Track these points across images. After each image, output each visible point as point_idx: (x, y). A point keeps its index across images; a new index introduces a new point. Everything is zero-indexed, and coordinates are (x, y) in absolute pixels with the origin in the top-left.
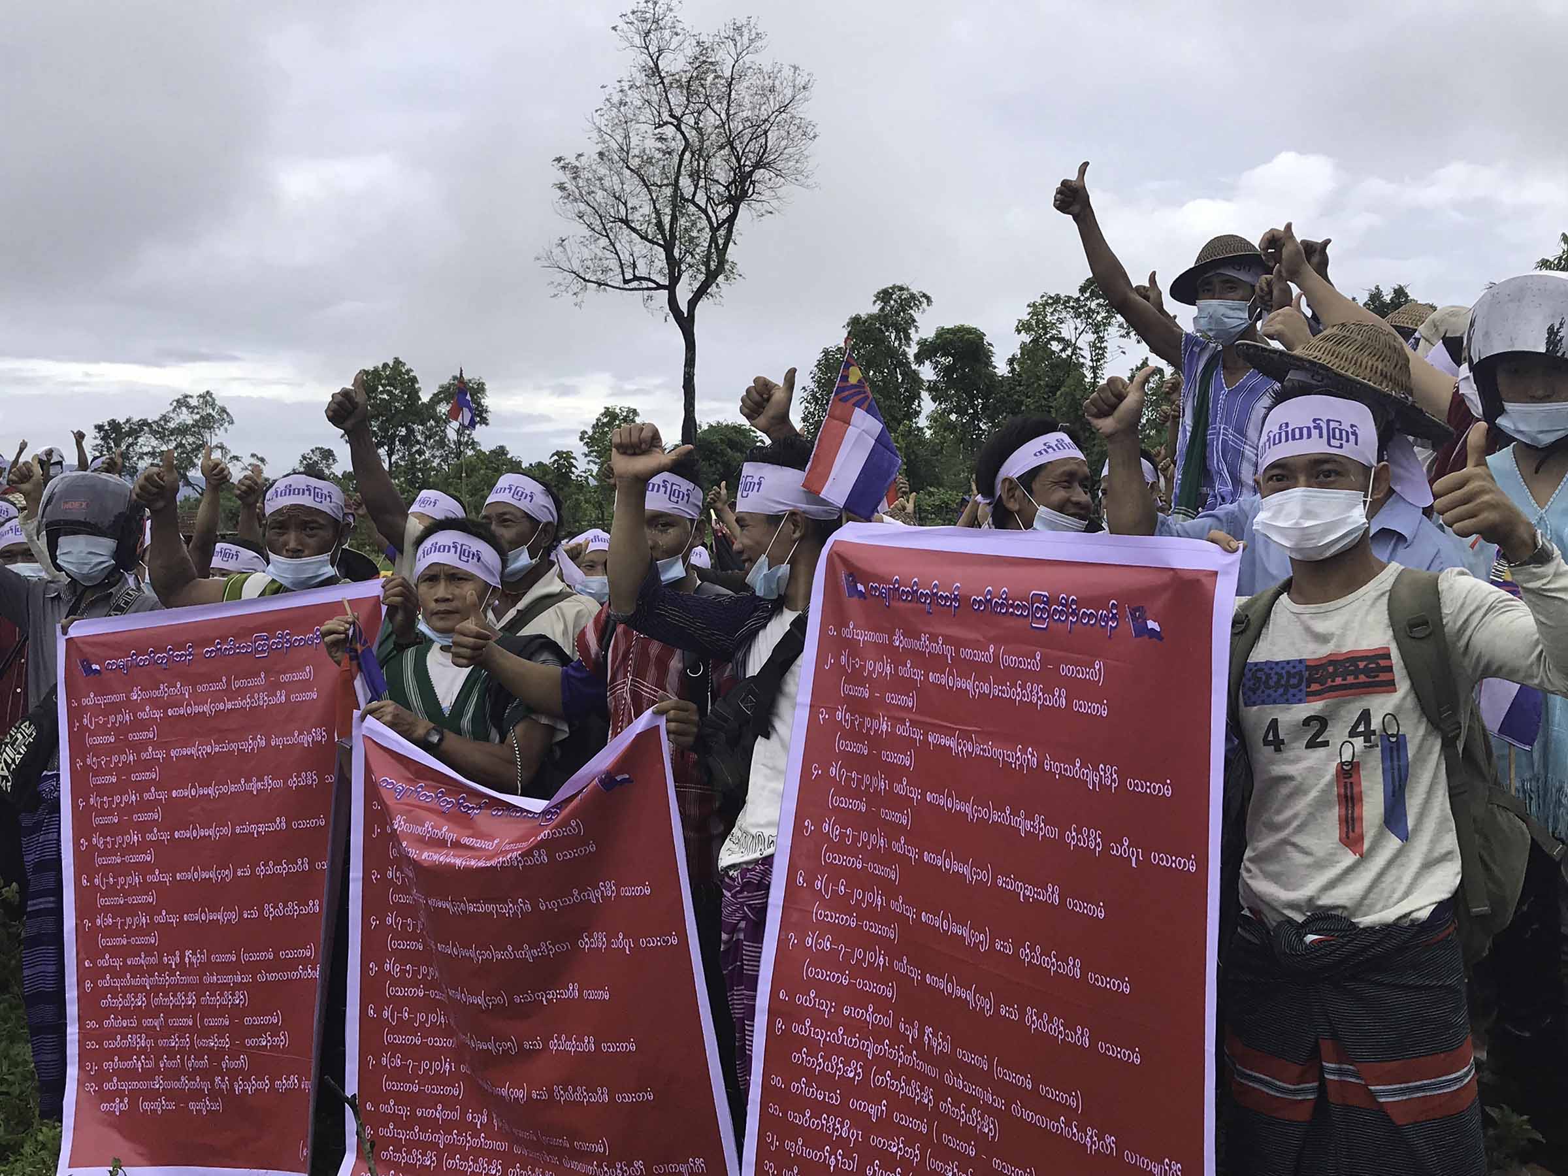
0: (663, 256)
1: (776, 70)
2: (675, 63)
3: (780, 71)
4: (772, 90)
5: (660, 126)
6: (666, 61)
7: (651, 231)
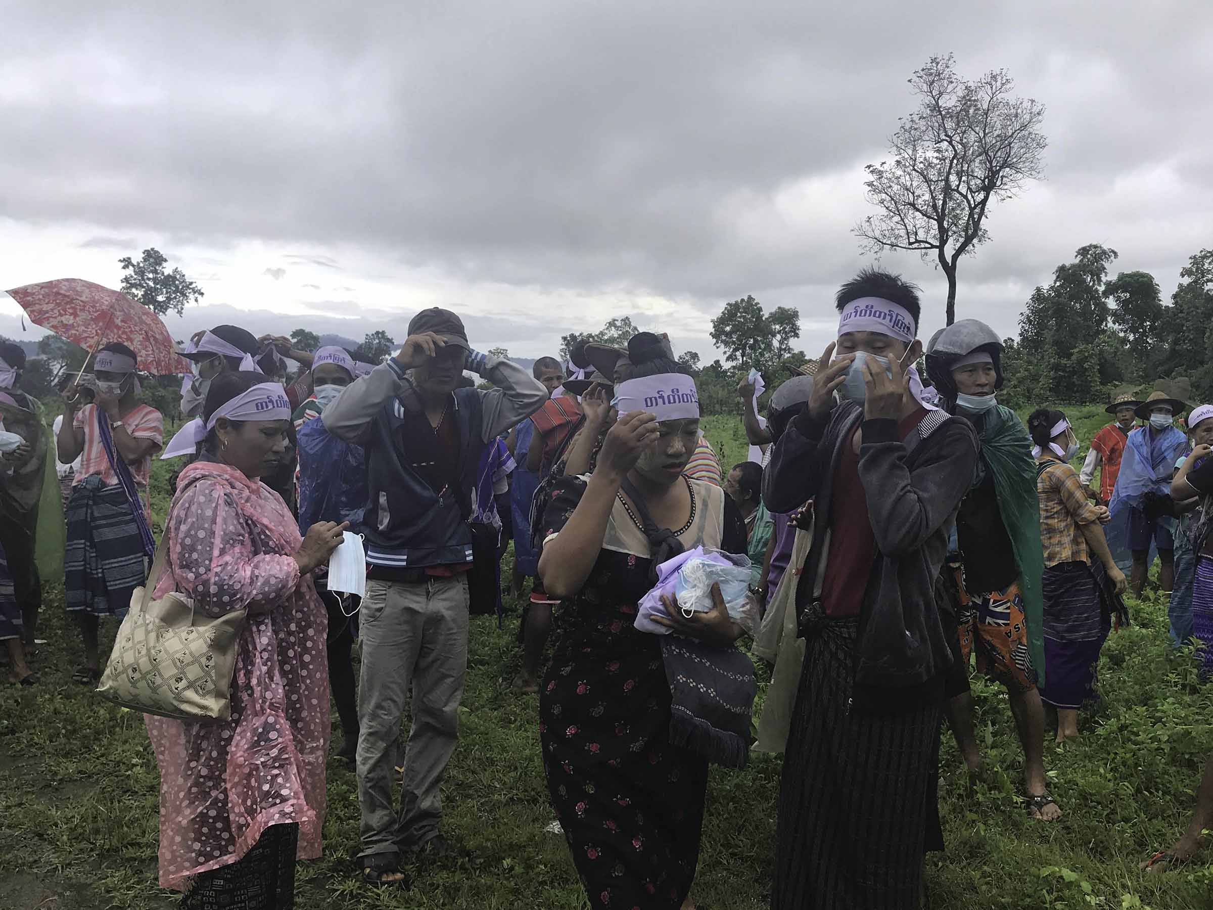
0: (936, 227)
1: (1019, 103)
2: (949, 102)
3: (1021, 103)
4: (1016, 116)
5: (939, 142)
6: (944, 100)
7: (930, 210)
